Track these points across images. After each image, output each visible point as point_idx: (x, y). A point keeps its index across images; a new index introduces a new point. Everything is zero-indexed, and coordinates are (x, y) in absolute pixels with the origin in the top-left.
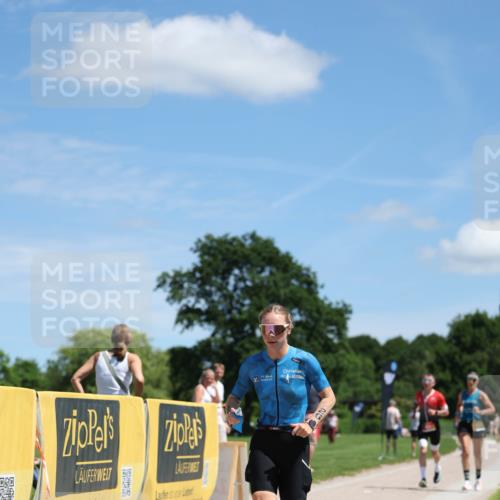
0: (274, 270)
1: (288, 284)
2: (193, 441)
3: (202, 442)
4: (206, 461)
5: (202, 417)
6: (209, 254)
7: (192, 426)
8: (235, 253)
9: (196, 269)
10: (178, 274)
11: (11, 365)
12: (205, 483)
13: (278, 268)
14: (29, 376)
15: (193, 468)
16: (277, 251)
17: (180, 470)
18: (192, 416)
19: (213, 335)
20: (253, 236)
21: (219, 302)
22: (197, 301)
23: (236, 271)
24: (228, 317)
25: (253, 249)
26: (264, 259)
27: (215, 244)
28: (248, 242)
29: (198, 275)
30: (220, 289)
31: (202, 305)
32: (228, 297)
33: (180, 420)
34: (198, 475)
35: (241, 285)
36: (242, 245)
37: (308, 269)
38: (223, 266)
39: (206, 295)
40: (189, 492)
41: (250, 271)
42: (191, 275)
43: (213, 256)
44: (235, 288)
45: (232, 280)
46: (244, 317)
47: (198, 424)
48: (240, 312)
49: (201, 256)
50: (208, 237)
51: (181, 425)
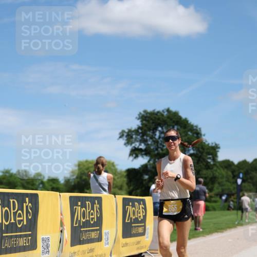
0: (179, 127)
1: (187, 135)
2: (140, 216)
3: (145, 217)
4: (147, 227)
5: (144, 204)
6: (145, 120)
7: (139, 209)
8: (159, 119)
9: (139, 128)
10: (130, 131)
11: (45, 180)
12: (147, 237)
13: (181, 127)
14: (54, 185)
15: (140, 230)
16: (180, 118)
17: (134, 232)
18: (140, 204)
19: (149, 161)
20: (168, 110)
21: (151, 145)
22: (140, 145)
23: (160, 129)
24: (156, 152)
25: (168, 117)
26: (174, 122)
27: (148, 115)
28: (166, 113)
29: (140, 131)
30: (151, 138)
31: (143, 146)
32: (156, 142)
33: (133, 206)
34: (143, 234)
35: (163, 135)
36: (163, 115)
37: (197, 127)
38: (153, 126)
39: (145, 141)
40: (138, 243)
41: (166, 128)
42: (136, 131)
43: (148, 121)
44: (160, 137)
45: (158, 133)
46: (164, 152)
47: (142, 208)
48: (162, 150)
49: (142, 121)
50: (145, 111)
51: (134, 208)
